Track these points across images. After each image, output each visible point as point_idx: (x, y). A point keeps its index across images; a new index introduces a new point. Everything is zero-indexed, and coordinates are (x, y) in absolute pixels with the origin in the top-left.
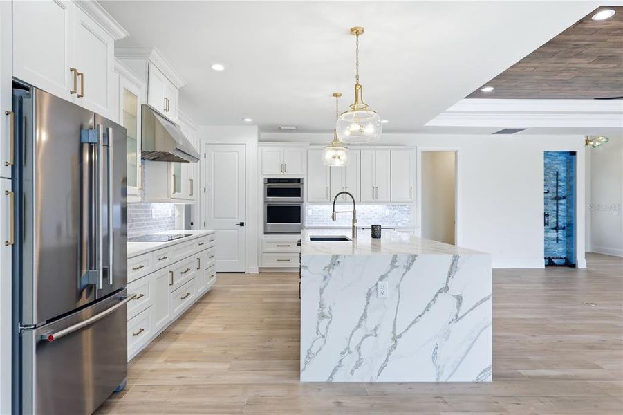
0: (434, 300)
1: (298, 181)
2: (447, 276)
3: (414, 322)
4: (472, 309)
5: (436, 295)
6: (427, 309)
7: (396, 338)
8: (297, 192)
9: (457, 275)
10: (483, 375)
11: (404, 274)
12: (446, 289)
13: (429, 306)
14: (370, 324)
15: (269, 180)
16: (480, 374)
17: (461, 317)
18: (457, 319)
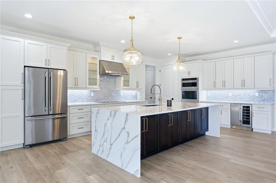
0: (121, 132)
1: (196, 79)
2: (124, 122)
3: (116, 140)
4: (132, 140)
5: (122, 130)
6: (119, 136)
7: (111, 145)
8: (195, 85)
9: (128, 122)
10: (136, 172)
11: (113, 119)
12: (124, 128)
13: (120, 134)
14: (105, 137)
15: (183, 80)
16: (135, 172)
17: (129, 142)
18: (128, 143)
